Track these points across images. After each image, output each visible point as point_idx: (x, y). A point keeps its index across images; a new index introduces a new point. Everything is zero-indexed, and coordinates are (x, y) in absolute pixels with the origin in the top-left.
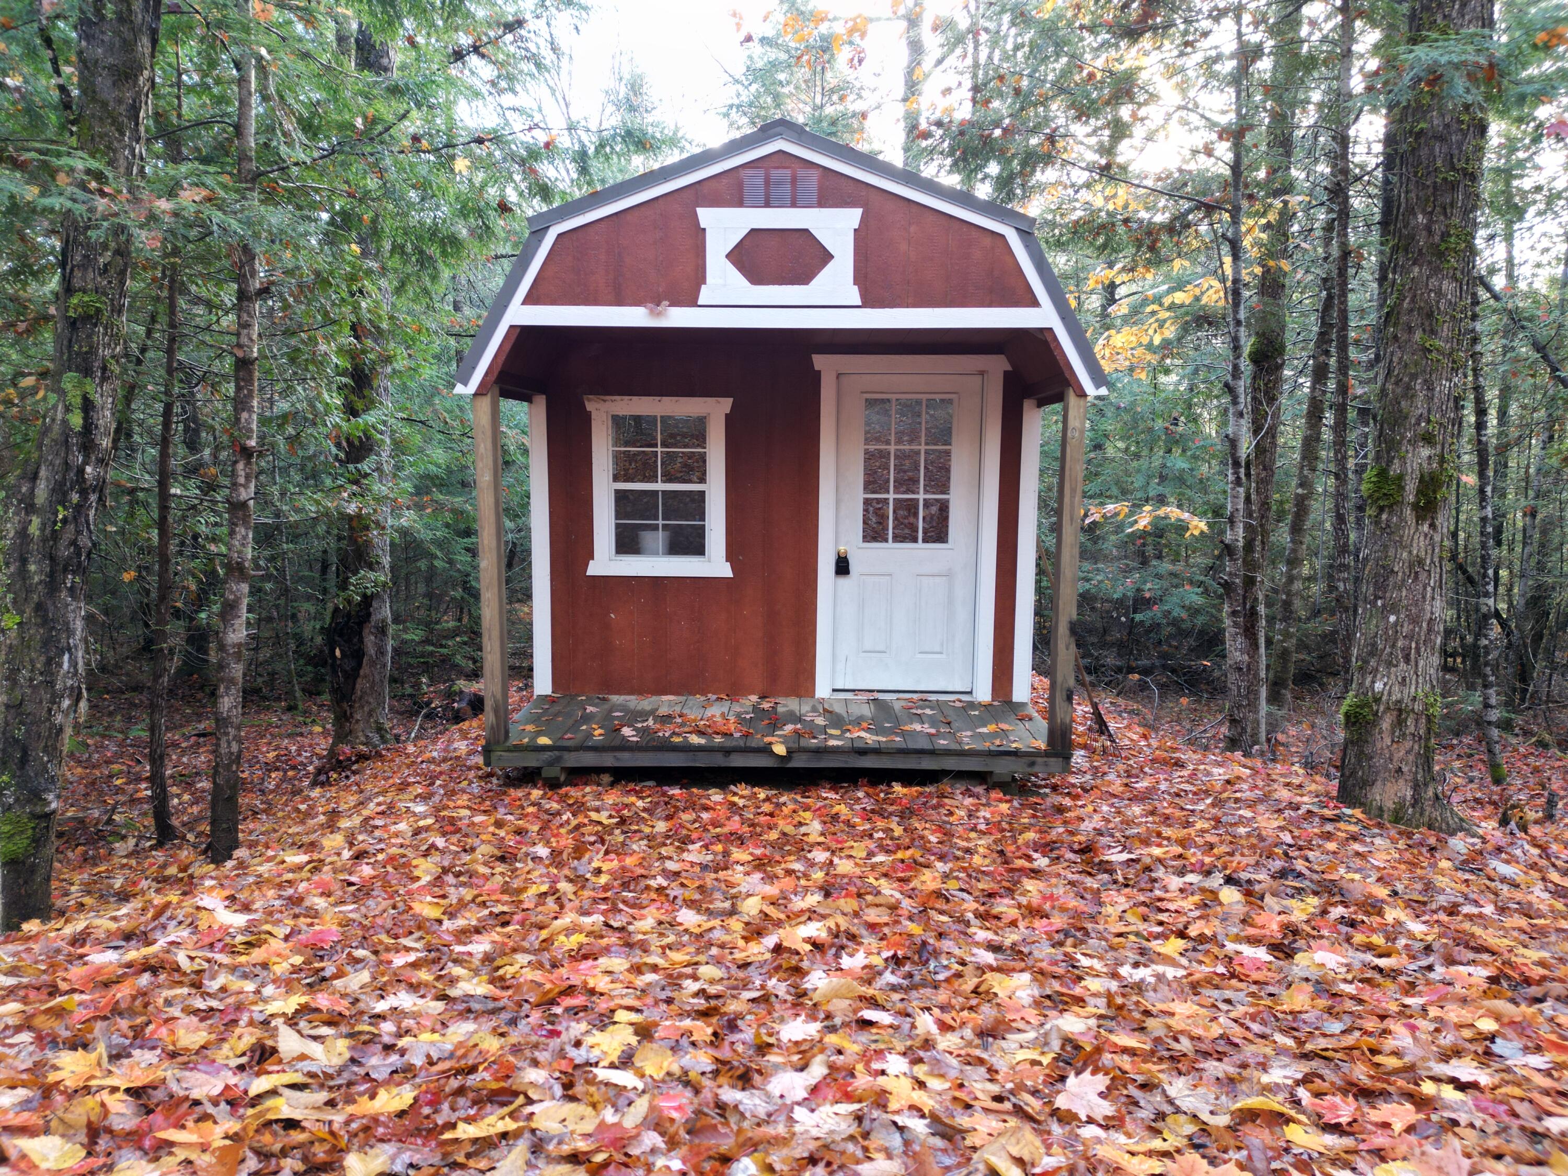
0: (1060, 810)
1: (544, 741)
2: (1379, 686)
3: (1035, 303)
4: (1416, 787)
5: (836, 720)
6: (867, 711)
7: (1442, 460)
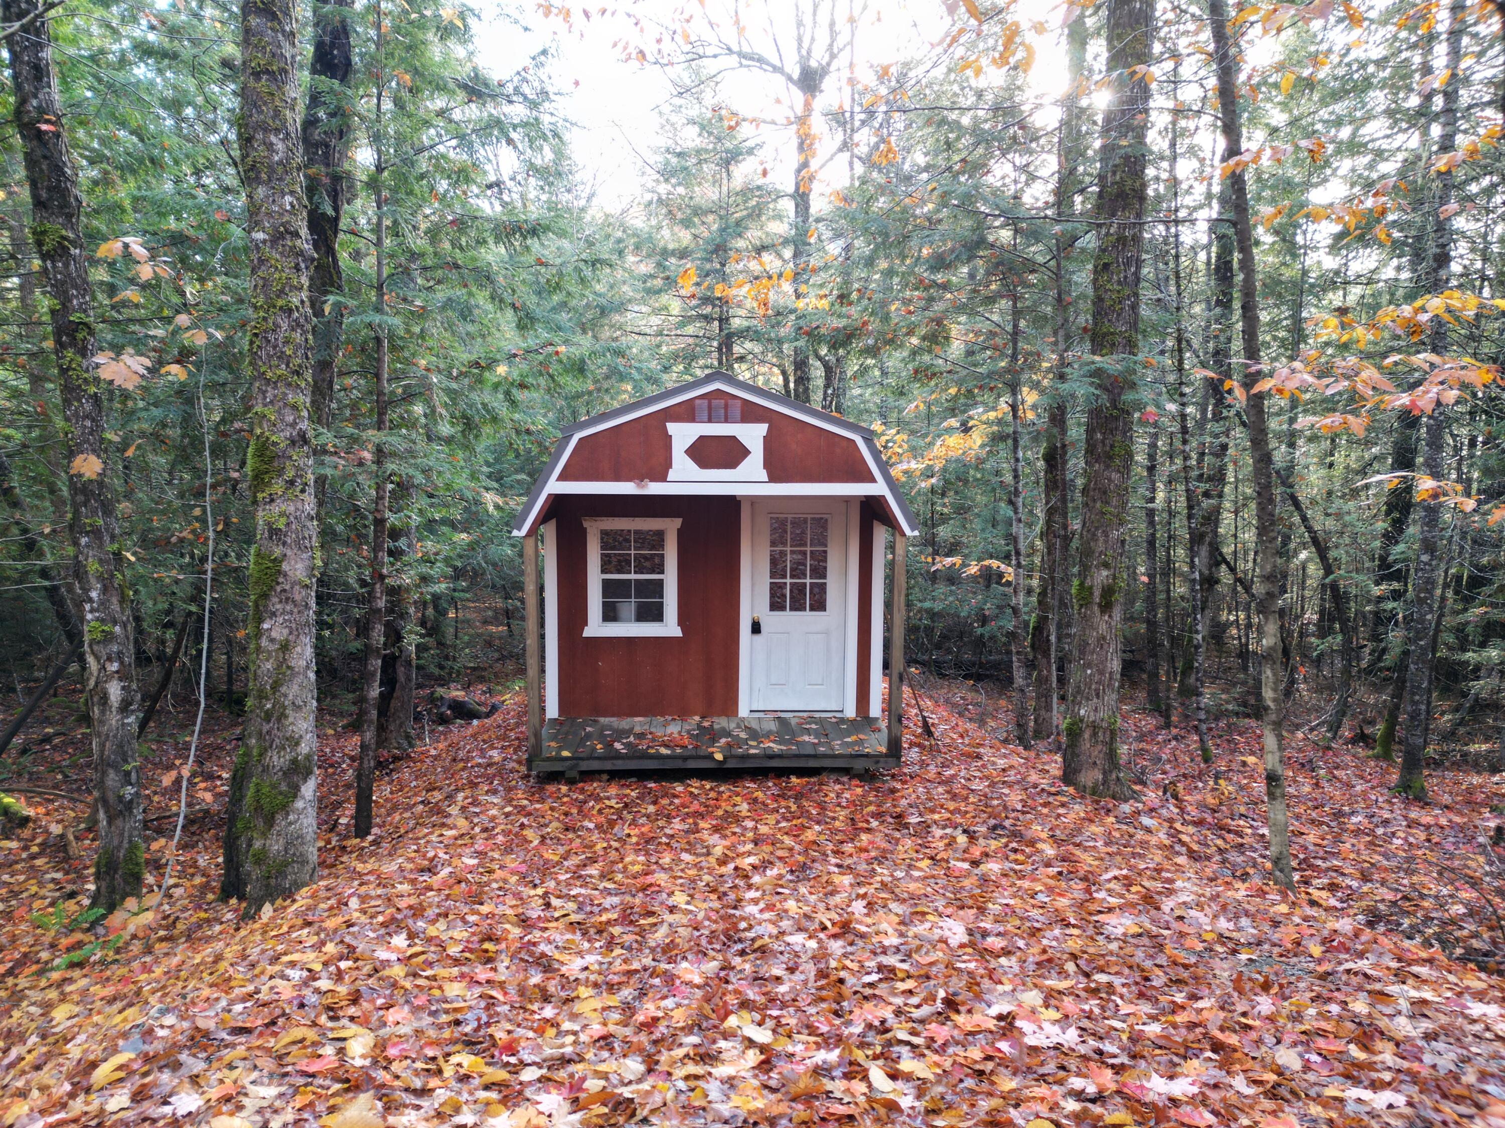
0: (893, 791)
1: (566, 753)
2: (1082, 712)
3: (873, 480)
4: (1104, 773)
5: (754, 734)
6: (773, 726)
7: (1114, 578)
